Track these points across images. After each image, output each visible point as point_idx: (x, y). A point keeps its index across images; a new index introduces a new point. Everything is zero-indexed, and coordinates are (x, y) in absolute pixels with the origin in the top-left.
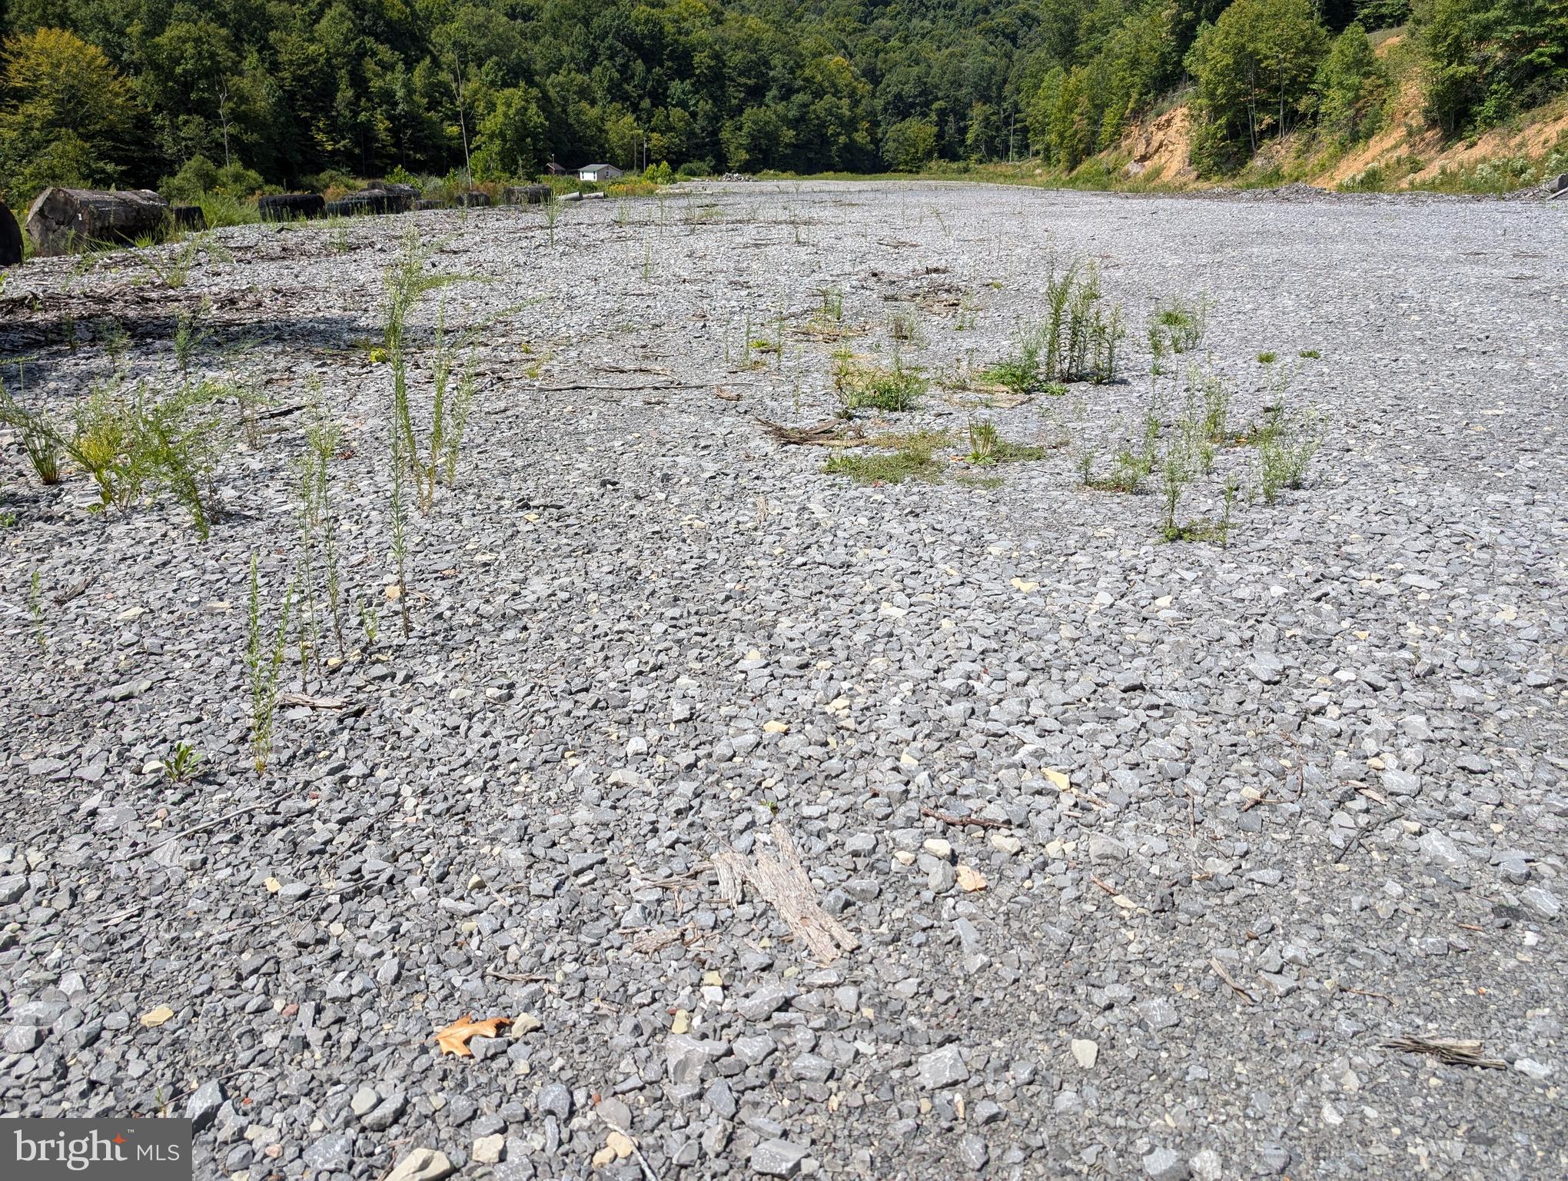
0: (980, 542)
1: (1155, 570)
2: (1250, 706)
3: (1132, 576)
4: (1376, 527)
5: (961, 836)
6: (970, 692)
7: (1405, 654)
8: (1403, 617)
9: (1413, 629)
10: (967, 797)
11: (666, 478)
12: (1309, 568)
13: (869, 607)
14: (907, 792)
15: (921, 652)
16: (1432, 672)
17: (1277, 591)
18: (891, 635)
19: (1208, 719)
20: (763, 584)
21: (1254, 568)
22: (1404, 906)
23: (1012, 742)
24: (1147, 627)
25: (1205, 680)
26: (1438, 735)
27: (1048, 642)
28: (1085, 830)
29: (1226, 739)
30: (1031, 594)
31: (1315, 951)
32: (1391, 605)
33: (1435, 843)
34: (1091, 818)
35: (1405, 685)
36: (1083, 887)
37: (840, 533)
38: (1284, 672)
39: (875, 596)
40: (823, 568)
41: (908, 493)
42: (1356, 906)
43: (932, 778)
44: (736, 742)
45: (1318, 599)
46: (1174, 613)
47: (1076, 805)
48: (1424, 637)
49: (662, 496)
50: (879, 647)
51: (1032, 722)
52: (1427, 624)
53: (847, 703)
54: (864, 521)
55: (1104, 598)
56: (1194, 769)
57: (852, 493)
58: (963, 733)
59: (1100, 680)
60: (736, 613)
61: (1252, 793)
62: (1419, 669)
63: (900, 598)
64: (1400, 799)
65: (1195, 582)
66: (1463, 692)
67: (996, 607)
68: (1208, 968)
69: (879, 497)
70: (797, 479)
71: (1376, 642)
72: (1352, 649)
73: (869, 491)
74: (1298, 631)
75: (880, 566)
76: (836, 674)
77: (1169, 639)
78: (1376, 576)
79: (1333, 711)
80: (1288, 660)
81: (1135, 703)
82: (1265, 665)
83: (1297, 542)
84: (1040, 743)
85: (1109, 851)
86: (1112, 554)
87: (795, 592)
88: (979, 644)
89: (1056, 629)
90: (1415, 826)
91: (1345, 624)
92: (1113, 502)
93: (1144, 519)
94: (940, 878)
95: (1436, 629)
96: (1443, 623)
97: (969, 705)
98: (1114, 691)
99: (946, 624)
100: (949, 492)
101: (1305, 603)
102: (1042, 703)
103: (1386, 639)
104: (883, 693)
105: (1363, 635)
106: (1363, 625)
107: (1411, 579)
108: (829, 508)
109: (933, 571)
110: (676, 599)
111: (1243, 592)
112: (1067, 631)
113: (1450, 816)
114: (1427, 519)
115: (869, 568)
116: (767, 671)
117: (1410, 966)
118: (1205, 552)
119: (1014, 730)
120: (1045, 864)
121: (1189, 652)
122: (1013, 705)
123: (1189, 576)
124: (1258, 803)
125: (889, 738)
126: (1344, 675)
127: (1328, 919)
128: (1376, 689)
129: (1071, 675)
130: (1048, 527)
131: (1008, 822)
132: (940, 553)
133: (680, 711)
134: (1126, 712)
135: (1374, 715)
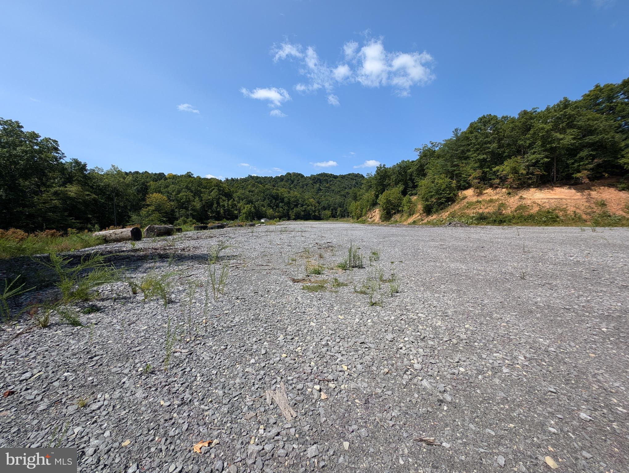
0: (332, 306)
1: (368, 313)
2: (386, 347)
3: (363, 315)
4: (413, 302)
5: (323, 384)
6: (328, 344)
7: (419, 334)
8: (418, 324)
9: (421, 327)
10: (325, 373)
11: (268, 291)
12: (399, 312)
13: (308, 323)
14: (312, 372)
15: (318, 334)
16: (424, 338)
17: (393, 318)
18: (312, 330)
19: (377, 351)
20: (286, 318)
21: (388, 312)
22: (419, 400)
23: (336, 358)
24: (366, 327)
25: (377, 341)
26: (426, 354)
27: (345, 331)
28: (350, 381)
29: (381, 356)
30: (342, 319)
31: (399, 414)
32: (416, 321)
33: (425, 383)
34: (351, 378)
35: (419, 341)
36: (349, 397)
37: (304, 305)
38: (394, 338)
39: (310, 320)
40: (299, 313)
41: (319, 294)
42: (408, 401)
43: (317, 368)
44: (275, 360)
45: (401, 320)
46: (371, 324)
47: (348, 374)
48: (423, 329)
49: (267, 296)
50: (309, 334)
51: (340, 352)
52: (423, 326)
53: (301, 348)
54: (309, 301)
55: (357, 320)
56: (374, 364)
57: (307, 294)
58: (325, 356)
59: (355, 341)
60: (279, 325)
61: (386, 370)
62: (422, 337)
63: (315, 321)
64: (418, 371)
65: (376, 316)
66: (431, 343)
67: (335, 323)
68: (375, 419)
69: (313, 295)
70: (296, 291)
71: (413, 330)
72: (408, 332)
73: (311, 294)
74: (397, 328)
75: (311, 313)
76: (299, 341)
77: (370, 330)
78: (413, 314)
79: (404, 348)
80: (395, 335)
81: (362, 347)
82: (390, 337)
83: (397, 306)
84: (342, 358)
85: (355, 387)
86: (359, 309)
87: (292, 319)
88: (331, 332)
89: (347, 328)
90: (420, 378)
91: (407, 326)
92: (361, 296)
93: (366, 300)
94: (317, 396)
95: (425, 327)
96: (426, 325)
97: (327, 348)
98: (358, 344)
99: (324, 327)
100: (327, 294)
101: (398, 321)
102: (343, 347)
103: (415, 330)
104: (309, 345)
105: (410, 329)
106: (410, 326)
107: (420, 315)
108: (302, 298)
109: (322, 314)
110: (266, 322)
111: (386, 318)
112: (349, 329)
113: (428, 375)
114: (423, 300)
115: (309, 313)
116: (284, 340)
117: (419, 417)
118: (378, 308)
119: (336, 355)
120: (341, 391)
121: (374, 333)
122: (336, 348)
123: (375, 314)
124: (388, 373)
125: (309, 358)
126: (406, 339)
127: (402, 405)
128: (413, 342)
129: (349, 340)
130: (347, 303)
131: (333, 380)
132: (324, 309)
133: (263, 352)
134: (360, 349)
135: (412, 349)
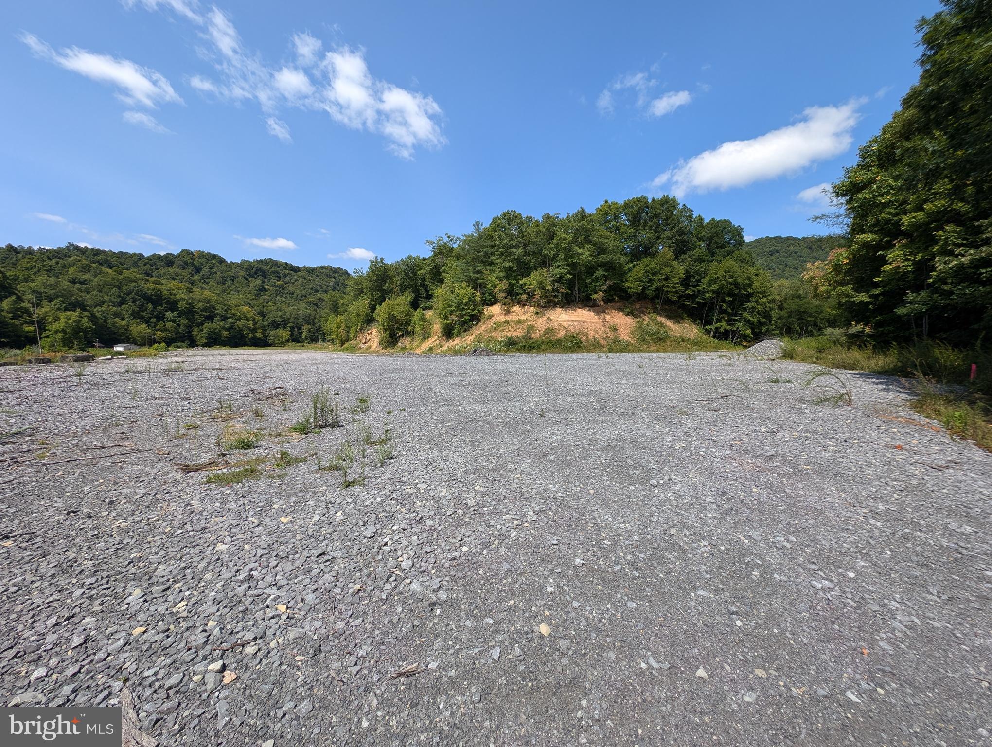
0: (270, 504)
1: (338, 501)
2: (363, 550)
3: (330, 505)
4: (412, 469)
5: (230, 655)
6: (251, 577)
7: (415, 514)
8: (415, 500)
9: (419, 504)
10: (237, 633)
11: (112, 502)
12: (390, 489)
13: (210, 548)
14: (207, 641)
15: (231, 564)
16: (422, 518)
17: (379, 499)
18: (219, 559)
19: (346, 560)
20: (154, 550)
21: (372, 493)
22: (403, 615)
23: (265, 596)
24: (331, 526)
25: (349, 543)
26: (421, 542)
27: (291, 543)
28: (290, 628)
29: (352, 566)
30: (288, 523)
31: (369, 649)
32: (413, 496)
33: (415, 586)
34: (293, 621)
35: (413, 526)
36: (283, 658)
37: (204, 513)
38: (376, 532)
39: (215, 542)
40: (191, 533)
41: (243, 487)
42: (386, 623)
43: (221, 629)
44: (110, 648)
45: (391, 500)
46: (342, 518)
47: (288, 618)
48: (421, 506)
49: (105, 513)
50: (210, 568)
51: (276, 584)
52: (422, 501)
53: (186, 603)
54: (218, 505)
55: (317, 518)
56: (338, 584)
57: (216, 492)
58: (243, 599)
59: (308, 555)
60: (133, 570)
61: (358, 587)
62: (418, 519)
63: (228, 539)
64: (406, 571)
65: (352, 503)
66: (429, 523)
67: (271, 533)
68: (330, 674)
69: (228, 492)
70: (188, 490)
71: (407, 511)
72: (399, 516)
73: (224, 489)
74: (383, 514)
75: (221, 525)
76: (183, 589)
77: (338, 529)
78: (410, 487)
79: (390, 543)
80: (378, 526)
81: (320, 561)
82: (369, 531)
83: (388, 479)
84: (278, 593)
85: (297, 635)
86: (323, 498)
87: (171, 550)
88: (260, 552)
89: (294, 537)
90: (408, 581)
91: (398, 507)
92: (327, 475)
93: (339, 481)
94: (212, 683)
95: (424, 502)
96: (427, 499)
97: (248, 585)
98: (313, 558)
99: (246, 547)
100: (262, 484)
101: (387, 503)
102: (282, 573)
103: (410, 509)
104: (207, 591)
105: (403, 510)
106: (403, 506)
107: (419, 486)
108: (202, 501)
109: (246, 522)
110: (96, 572)
111: (367, 503)
112: (298, 537)
113: (421, 573)
114: (426, 463)
115: (215, 528)
116: (143, 599)
117: (401, 640)
118: (357, 489)
119: (267, 591)
120: (269, 652)
121: (344, 533)
122: (269, 579)
123: (350, 500)
124: (359, 590)
125: (205, 615)
126: (395, 528)
127: (377, 632)
128: (404, 530)
129: (297, 556)
130: (301, 492)
131: (256, 638)
132: (251, 513)
133: (77, 640)
134: (316, 566)
135: (403, 540)
